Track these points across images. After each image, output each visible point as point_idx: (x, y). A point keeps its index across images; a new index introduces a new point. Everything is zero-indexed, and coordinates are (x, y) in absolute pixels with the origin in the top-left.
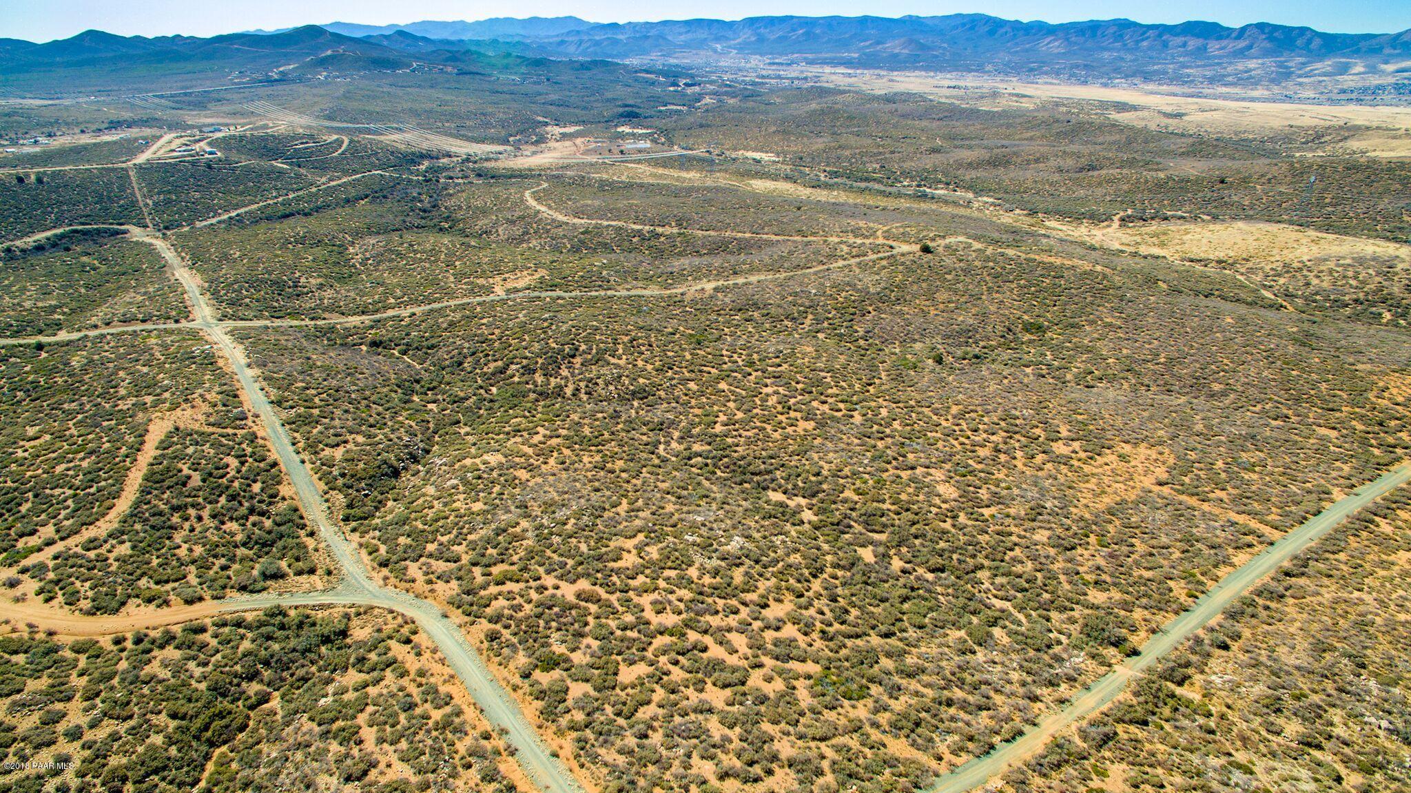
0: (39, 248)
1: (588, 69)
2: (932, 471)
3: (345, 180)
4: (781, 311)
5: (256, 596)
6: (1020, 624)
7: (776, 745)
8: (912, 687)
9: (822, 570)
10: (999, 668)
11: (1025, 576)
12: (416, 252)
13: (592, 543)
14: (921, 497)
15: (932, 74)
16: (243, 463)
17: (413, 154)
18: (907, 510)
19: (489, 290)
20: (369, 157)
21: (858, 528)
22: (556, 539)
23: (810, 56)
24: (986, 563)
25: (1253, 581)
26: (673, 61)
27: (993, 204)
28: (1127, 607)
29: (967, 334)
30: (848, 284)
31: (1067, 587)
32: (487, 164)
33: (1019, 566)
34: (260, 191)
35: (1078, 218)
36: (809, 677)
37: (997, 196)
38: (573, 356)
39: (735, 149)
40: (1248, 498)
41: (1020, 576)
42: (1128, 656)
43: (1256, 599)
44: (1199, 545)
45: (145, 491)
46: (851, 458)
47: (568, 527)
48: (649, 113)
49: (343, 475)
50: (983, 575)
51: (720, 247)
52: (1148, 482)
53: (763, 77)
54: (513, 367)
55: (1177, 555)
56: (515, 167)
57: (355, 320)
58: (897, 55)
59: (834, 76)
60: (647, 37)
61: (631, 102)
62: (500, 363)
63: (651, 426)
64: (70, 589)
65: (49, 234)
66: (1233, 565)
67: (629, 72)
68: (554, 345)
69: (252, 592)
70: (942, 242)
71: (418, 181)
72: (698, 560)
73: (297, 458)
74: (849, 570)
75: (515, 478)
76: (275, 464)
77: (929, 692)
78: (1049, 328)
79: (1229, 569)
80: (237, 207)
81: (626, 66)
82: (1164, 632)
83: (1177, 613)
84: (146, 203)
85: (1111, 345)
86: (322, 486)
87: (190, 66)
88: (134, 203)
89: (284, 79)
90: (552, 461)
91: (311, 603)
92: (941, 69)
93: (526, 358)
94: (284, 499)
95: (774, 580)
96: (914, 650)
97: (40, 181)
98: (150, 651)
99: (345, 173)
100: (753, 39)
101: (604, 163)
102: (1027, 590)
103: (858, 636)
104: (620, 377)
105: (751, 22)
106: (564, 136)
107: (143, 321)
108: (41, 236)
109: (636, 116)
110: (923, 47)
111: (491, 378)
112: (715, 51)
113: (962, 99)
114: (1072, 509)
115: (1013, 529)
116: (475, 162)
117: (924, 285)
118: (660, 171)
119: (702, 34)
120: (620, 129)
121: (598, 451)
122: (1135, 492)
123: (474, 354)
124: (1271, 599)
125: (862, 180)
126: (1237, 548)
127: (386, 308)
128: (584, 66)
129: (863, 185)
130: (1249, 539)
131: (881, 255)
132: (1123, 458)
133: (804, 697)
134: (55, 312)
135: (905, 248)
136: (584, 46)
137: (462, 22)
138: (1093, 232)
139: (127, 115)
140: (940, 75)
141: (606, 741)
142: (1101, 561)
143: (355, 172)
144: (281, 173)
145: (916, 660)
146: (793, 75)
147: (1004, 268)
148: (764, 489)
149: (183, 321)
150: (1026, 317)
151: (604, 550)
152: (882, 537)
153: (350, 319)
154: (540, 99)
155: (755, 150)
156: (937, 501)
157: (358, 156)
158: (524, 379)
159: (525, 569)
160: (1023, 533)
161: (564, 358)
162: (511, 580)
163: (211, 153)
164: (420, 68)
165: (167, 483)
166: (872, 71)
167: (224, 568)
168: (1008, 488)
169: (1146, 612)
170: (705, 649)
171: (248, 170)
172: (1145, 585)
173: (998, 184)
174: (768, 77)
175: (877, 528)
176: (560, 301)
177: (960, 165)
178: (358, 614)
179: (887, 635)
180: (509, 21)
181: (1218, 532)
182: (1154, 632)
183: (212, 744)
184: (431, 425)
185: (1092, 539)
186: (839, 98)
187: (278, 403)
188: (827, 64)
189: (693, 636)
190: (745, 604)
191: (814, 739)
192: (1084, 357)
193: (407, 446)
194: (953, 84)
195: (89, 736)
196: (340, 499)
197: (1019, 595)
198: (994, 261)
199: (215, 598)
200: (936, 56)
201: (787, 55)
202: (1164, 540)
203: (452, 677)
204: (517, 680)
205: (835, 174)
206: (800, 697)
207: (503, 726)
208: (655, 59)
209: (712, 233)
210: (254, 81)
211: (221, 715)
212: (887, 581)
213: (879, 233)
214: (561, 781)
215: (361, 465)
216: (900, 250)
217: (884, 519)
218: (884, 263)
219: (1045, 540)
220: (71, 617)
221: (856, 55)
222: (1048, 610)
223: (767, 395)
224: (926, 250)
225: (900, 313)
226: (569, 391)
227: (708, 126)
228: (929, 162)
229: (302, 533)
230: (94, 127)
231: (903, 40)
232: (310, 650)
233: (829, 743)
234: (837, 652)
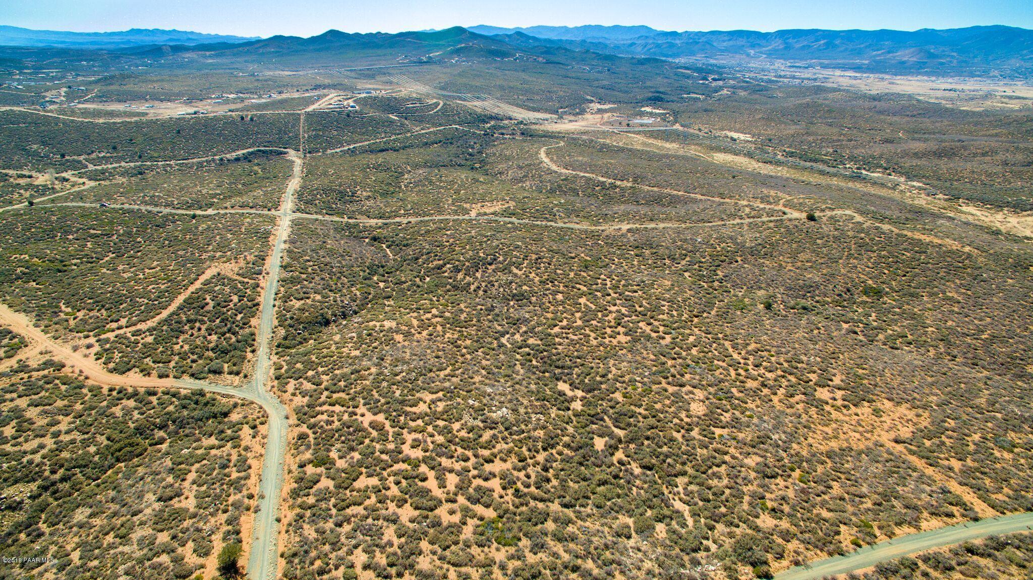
0: (237, 159)
1: (642, 64)
2: (695, 391)
3: (431, 130)
4: (667, 252)
5: (197, 381)
6: (684, 525)
7: (421, 559)
8: (555, 549)
9: (553, 447)
10: (640, 555)
11: (713, 490)
12: (441, 181)
13: (406, 392)
14: (673, 409)
15: (933, 78)
16: (240, 301)
17: (485, 116)
18: (654, 417)
19: (467, 212)
20: (453, 116)
21: (609, 422)
22: (385, 384)
23: (826, 62)
24: (690, 471)
25: (929, 547)
26: (712, 61)
27: (920, 188)
28: (787, 536)
29: (810, 289)
30: (731, 238)
31: (745, 506)
32: (533, 127)
33: (716, 481)
34: (375, 133)
35: (999, 206)
36: (481, 519)
37: (928, 181)
38: (490, 264)
39: (722, 129)
40: (982, 473)
41: (710, 488)
42: (759, 577)
43: (920, 563)
44: (895, 503)
45: (180, 308)
46: (637, 369)
47: (398, 378)
48: (672, 98)
49: (292, 318)
50: (681, 481)
51: (657, 200)
52: (886, 438)
53: (780, 76)
54: (448, 266)
55: (869, 504)
56: (550, 130)
57: (373, 222)
58: (904, 62)
59: (842, 79)
60: (697, 43)
61: (661, 90)
62: (441, 262)
63: (511, 320)
64: (110, 355)
65: (245, 151)
66: (918, 528)
67: (671, 68)
68: (482, 255)
69: (196, 378)
70: (829, 213)
71: (479, 135)
72: (466, 417)
73: (272, 302)
74: (575, 451)
75: (392, 339)
76: (258, 304)
77: (566, 557)
78: (887, 293)
79: (912, 530)
80: (356, 142)
81: (671, 63)
82: (807, 567)
83: (830, 554)
84: (304, 135)
85: (940, 316)
86: (276, 323)
87: (379, 52)
88: (297, 136)
89: (430, 61)
90: (425, 333)
91: (223, 392)
92: (944, 74)
93: (459, 261)
94: (250, 327)
95: (512, 445)
96: (580, 522)
97: (252, 119)
98: (122, 399)
99: (434, 125)
100: (781, 47)
101: (613, 132)
102: (709, 501)
103: (542, 500)
104: (511, 283)
105: (782, 34)
106: (600, 111)
107: (251, 208)
108: (240, 152)
109: (660, 99)
110: (932, 56)
111: (429, 272)
112: (748, 55)
113: (951, 100)
114: (794, 446)
115: (732, 450)
116: (525, 125)
117: (794, 246)
118: (651, 141)
119: (741, 42)
120: (643, 109)
121: (460, 331)
122: (867, 443)
123: (428, 253)
124: (935, 568)
125: (811, 161)
126: (932, 514)
127: (396, 216)
128: (641, 62)
129: (808, 164)
130: (954, 510)
131: (772, 218)
132: (877, 412)
133: (468, 532)
134: (214, 197)
135: (796, 215)
136: (648, 47)
137: (566, 27)
138: (1008, 219)
139: (327, 81)
140: (941, 80)
141: (313, 521)
142: (791, 494)
143: (441, 125)
144: (392, 122)
145: (575, 529)
146: (806, 76)
147: (872, 240)
148: (558, 379)
149: (273, 210)
150: (870, 282)
151: (410, 397)
152: (620, 433)
153: (372, 221)
154: (596, 83)
155: (736, 131)
156: (683, 415)
157: (447, 114)
158: (451, 275)
159: (353, 399)
160: (738, 455)
161: (484, 264)
162: (339, 404)
163: (352, 107)
164: (521, 58)
165: (194, 305)
166: (877, 76)
167: (194, 361)
168: (751, 417)
169: (802, 546)
170: (424, 479)
171: (372, 119)
172: (817, 523)
173: (934, 172)
174: (785, 77)
175: (622, 425)
176: (510, 225)
177: (905, 154)
178: (243, 405)
179: (566, 506)
180: (599, 28)
181: (923, 496)
182: (797, 563)
183: (118, 460)
184: (370, 296)
185: (797, 474)
186: (830, 96)
187: (284, 267)
188: (839, 68)
189: (423, 468)
190: (476, 456)
191: (449, 563)
192: (906, 323)
193: (343, 307)
194: (949, 87)
195: (61, 438)
196: (282, 332)
197: (701, 503)
198: (867, 234)
199: (175, 377)
200: (942, 64)
201: (806, 60)
202: (865, 489)
203: (261, 455)
204: (294, 467)
205: (792, 155)
206: (464, 531)
207: (265, 493)
208: (699, 59)
209: (655, 189)
210: (411, 62)
211: (131, 445)
212: (600, 466)
213: (781, 202)
214: (268, 537)
215: (307, 314)
216: (789, 216)
217: (631, 420)
218: (771, 225)
219: (753, 464)
220: (101, 371)
221: (867, 62)
222: (717, 522)
223: (610, 312)
224: (811, 218)
225: (762, 265)
226: (473, 287)
227: (711, 111)
228: (877, 150)
229: (249, 349)
230: (305, 88)
231: (912, 50)
232: (201, 420)
233: (457, 569)
234: (517, 507)
